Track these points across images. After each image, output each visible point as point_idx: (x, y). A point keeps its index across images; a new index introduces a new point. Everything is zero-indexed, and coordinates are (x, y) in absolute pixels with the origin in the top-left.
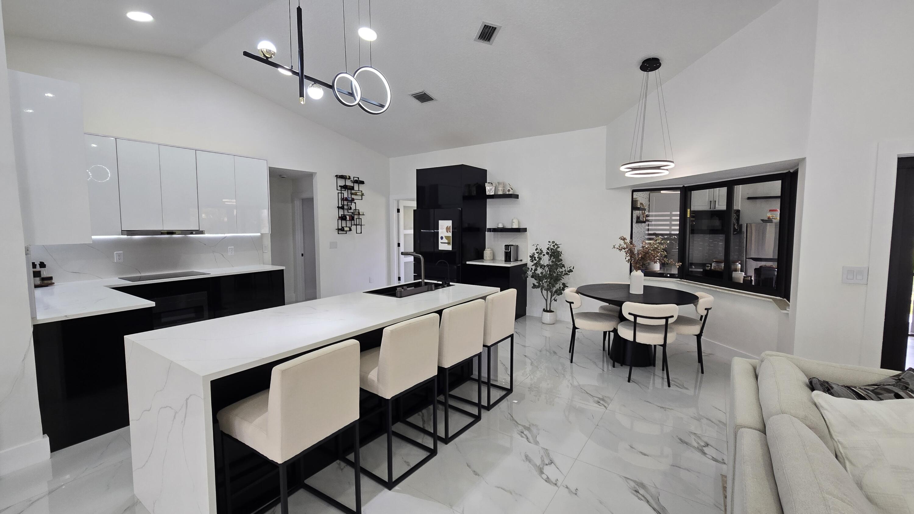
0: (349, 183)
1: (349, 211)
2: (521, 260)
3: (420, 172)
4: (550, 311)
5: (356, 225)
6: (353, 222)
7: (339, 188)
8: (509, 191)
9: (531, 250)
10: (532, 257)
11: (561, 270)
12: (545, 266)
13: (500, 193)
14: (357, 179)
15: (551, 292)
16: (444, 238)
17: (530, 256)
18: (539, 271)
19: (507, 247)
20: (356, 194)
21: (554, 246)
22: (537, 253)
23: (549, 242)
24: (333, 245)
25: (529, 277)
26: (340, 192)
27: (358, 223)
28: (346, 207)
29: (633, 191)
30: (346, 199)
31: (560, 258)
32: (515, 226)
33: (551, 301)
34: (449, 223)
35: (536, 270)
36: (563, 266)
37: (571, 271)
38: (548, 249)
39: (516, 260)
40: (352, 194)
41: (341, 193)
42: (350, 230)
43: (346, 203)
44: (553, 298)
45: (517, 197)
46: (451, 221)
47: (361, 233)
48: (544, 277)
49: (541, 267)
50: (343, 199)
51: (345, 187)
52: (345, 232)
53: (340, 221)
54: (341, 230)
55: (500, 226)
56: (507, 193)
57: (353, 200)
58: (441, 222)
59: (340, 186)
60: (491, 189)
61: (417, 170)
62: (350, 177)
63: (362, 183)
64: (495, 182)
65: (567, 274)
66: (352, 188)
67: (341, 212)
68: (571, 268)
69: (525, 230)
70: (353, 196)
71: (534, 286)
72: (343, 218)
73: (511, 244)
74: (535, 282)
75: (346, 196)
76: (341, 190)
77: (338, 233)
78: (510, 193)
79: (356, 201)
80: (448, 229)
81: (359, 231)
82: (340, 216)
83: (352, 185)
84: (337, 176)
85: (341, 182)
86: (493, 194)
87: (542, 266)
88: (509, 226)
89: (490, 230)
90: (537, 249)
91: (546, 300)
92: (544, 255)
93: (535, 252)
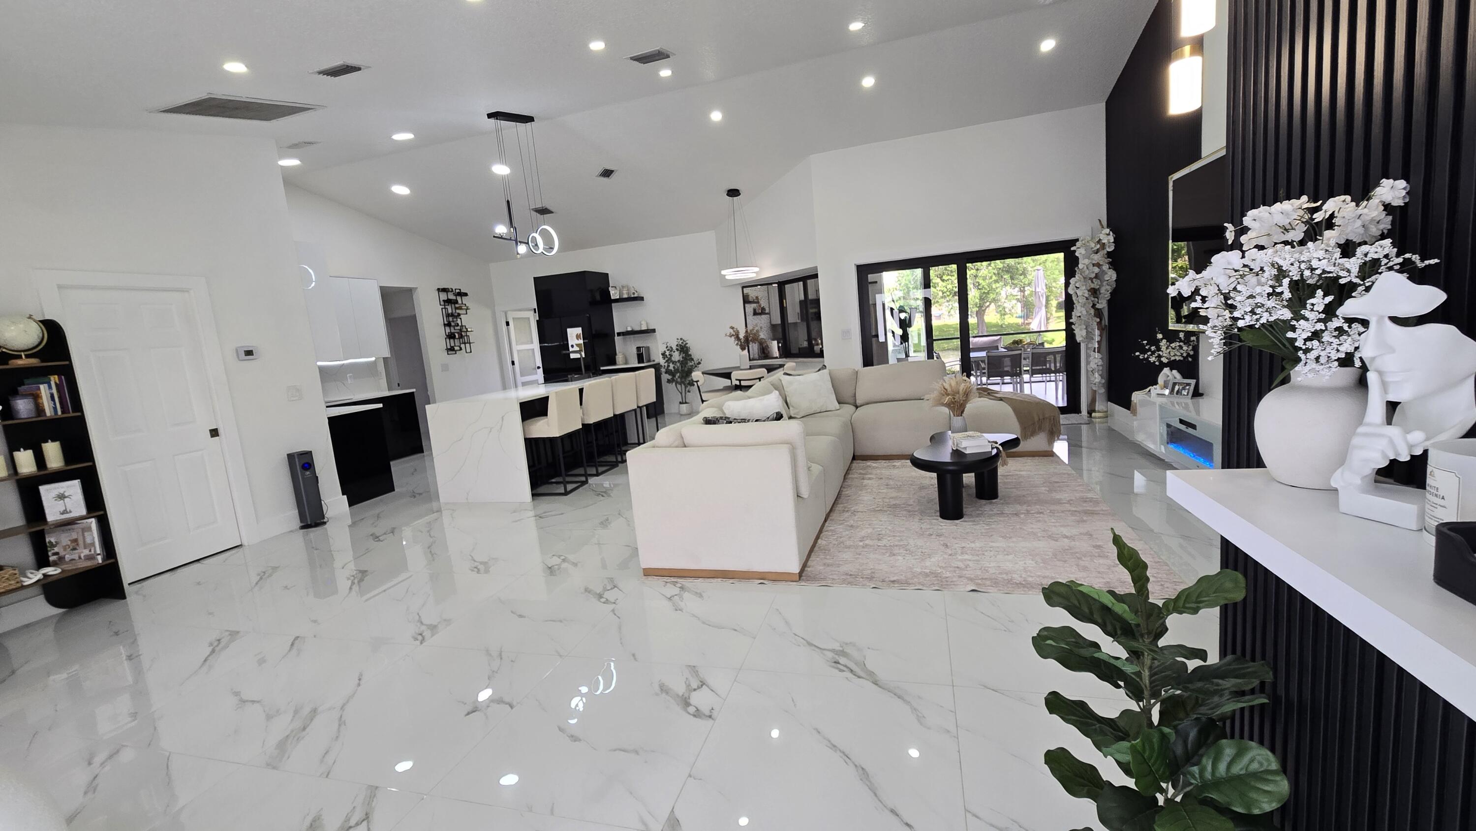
0: (451, 296)
1: (456, 328)
2: (654, 361)
3: (537, 280)
4: (686, 403)
5: (465, 343)
6: (461, 340)
7: (442, 303)
8: (634, 293)
9: (662, 348)
10: (664, 354)
11: (691, 364)
12: (676, 362)
13: (625, 296)
14: (459, 291)
15: (684, 385)
16: (575, 346)
17: (662, 354)
18: (672, 366)
19: (638, 348)
20: (460, 308)
21: (682, 343)
22: (668, 350)
23: (678, 339)
24: (445, 368)
25: (663, 373)
26: (443, 307)
27: (466, 341)
28: (453, 324)
29: (743, 287)
30: (452, 315)
31: (690, 353)
32: (644, 328)
33: (685, 394)
34: (579, 330)
35: (668, 366)
36: (692, 359)
37: (699, 363)
38: (677, 345)
39: (649, 361)
40: (456, 308)
41: (445, 308)
42: (461, 349)
43: (451, 319)
44: (687, 389)
45: (642, 299)
46: (580, 328)
47: (471, 352)
48: (677, 371)
49: (673, 364)
50: (448, 315)
51: (448, 302)
52: (454, 352)
53: (448, 340)
54: (451, 350)
55: (629, 329)
56: (632, 296)
57: (459, 315)
58: (569, 330)
59: (443, 301)
60: (616, 293)
61: (534, 278)
62: (452, 289)
63: (466, 294)
64: (619, 286)
65: (696, 366)
66: (456, 302)
67: (448, 330)
68: (700, 360)
69: (654, 331)
70: (458, 311)
71: (669, 381)
72: (451, 336)
73: (641, 346)
74: (670, 377)
75: (450, 311)
76: (445, 305)
77: (448, 354)
78: (636, 295)
79: (462, 316)
80: (578, 337)
81: (468, 350)
82: (447, 334)
83: (454, 298)
84: (438, 289)
85: (444, 296)
86: (618, 297)
87: (674, 362)
88: (637, 328)
89: (619, 334)
90: (667, 347)
91: (681, 393)
92: (674, 352)
93: (666, 350)
